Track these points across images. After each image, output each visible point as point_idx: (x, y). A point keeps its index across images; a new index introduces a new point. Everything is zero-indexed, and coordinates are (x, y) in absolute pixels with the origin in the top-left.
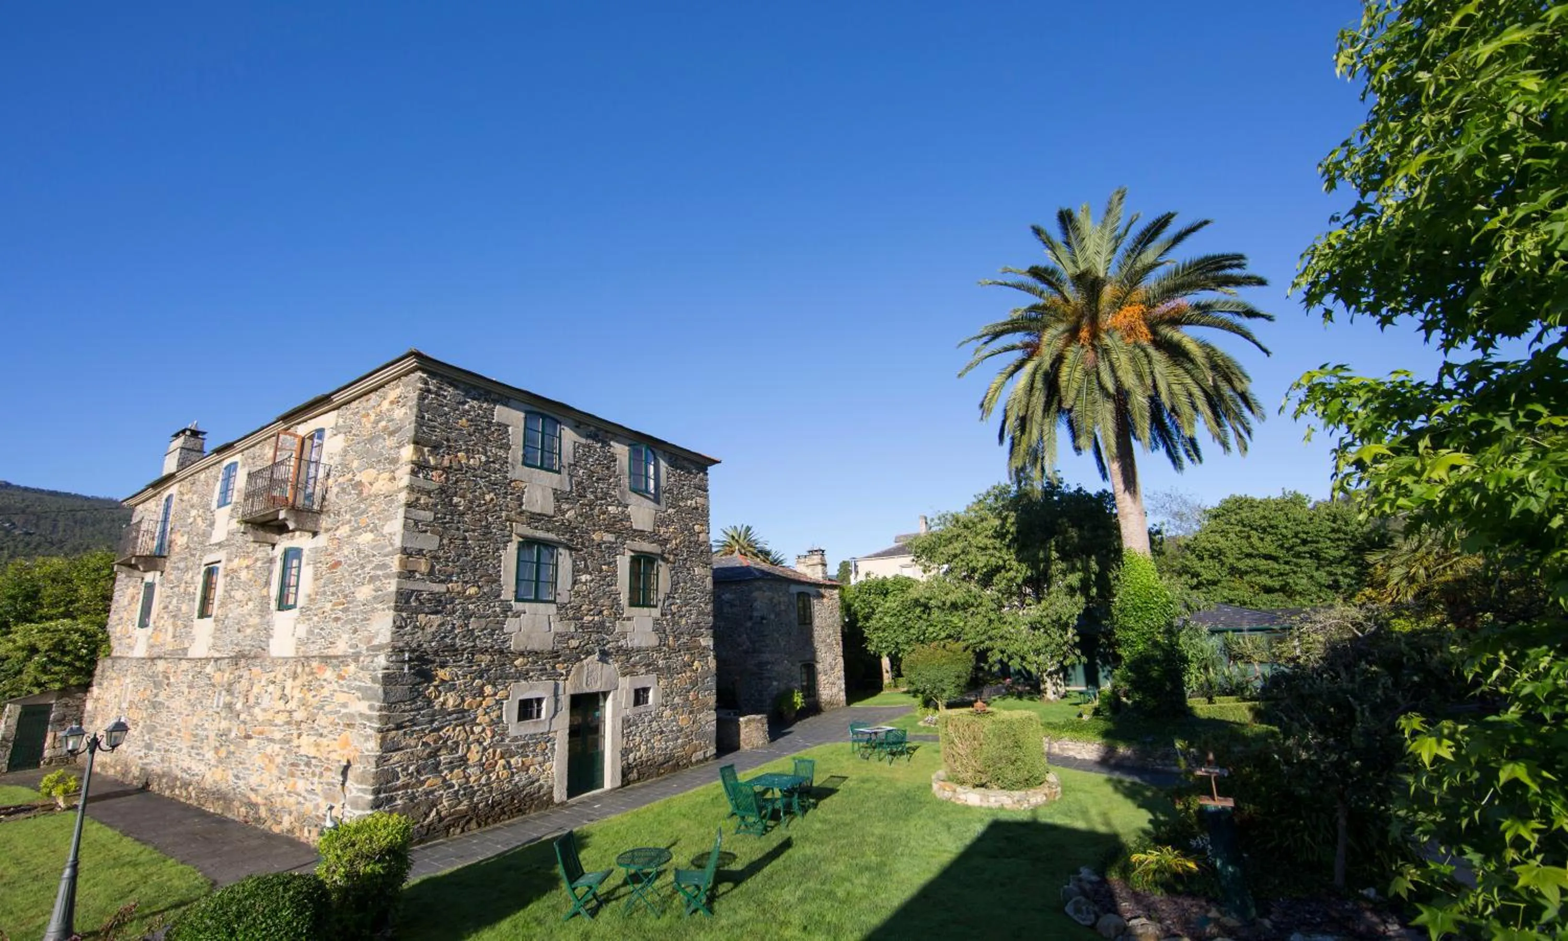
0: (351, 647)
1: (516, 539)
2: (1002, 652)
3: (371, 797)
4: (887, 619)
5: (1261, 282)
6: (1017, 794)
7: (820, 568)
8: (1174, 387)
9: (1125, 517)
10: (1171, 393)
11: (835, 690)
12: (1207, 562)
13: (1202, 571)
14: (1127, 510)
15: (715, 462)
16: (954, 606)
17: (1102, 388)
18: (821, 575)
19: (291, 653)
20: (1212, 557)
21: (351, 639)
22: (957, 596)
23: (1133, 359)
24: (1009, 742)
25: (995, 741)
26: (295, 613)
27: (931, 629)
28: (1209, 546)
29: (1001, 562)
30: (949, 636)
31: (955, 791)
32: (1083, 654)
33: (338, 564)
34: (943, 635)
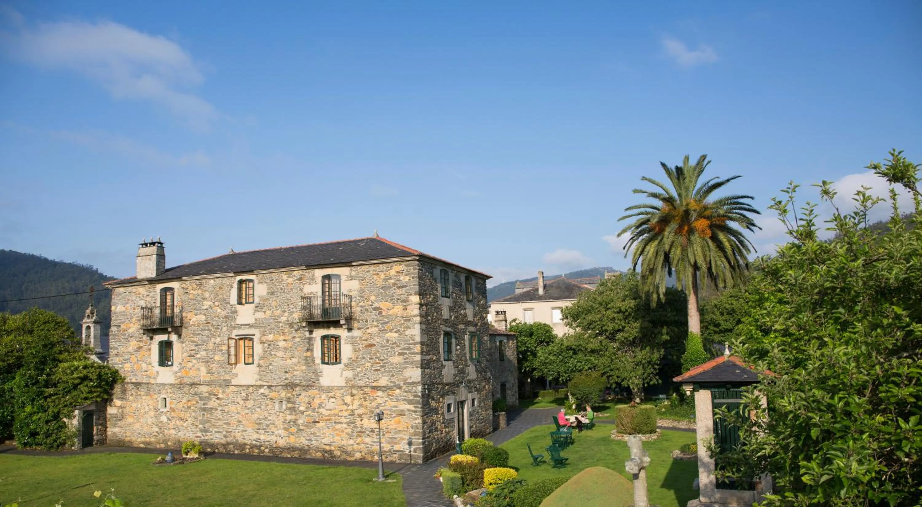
0: (391, 382)
1: (442, 333)
2: (618, 377)
3: (421, 441)
4: (552, 358)
5: (758, 213)
6: (648, 435)
7: (504, 323)
8: (718, 262)
9: (691, 317)
10: (716, 266)
11: (514, 399)
12: (726, 317)
13: (722, 322)
14: (692, 314)
15: (489, 277)
16: (593, 351)
17: (689, 261)
18: (504, 327)
19: (343, 384)
20: (728, 313)
21: (390, 379)
22: (594, 344)
23: (702, 247)
24: (646, 417)
25: (641, 416)
26: (341, 366)
27: (579, 364)
28: (728, 306)
29: (621, 327)
30: (590, 368)
31: (623, 436)
32: (659, 378)
33: (372, 345)
34: (586, 368)
